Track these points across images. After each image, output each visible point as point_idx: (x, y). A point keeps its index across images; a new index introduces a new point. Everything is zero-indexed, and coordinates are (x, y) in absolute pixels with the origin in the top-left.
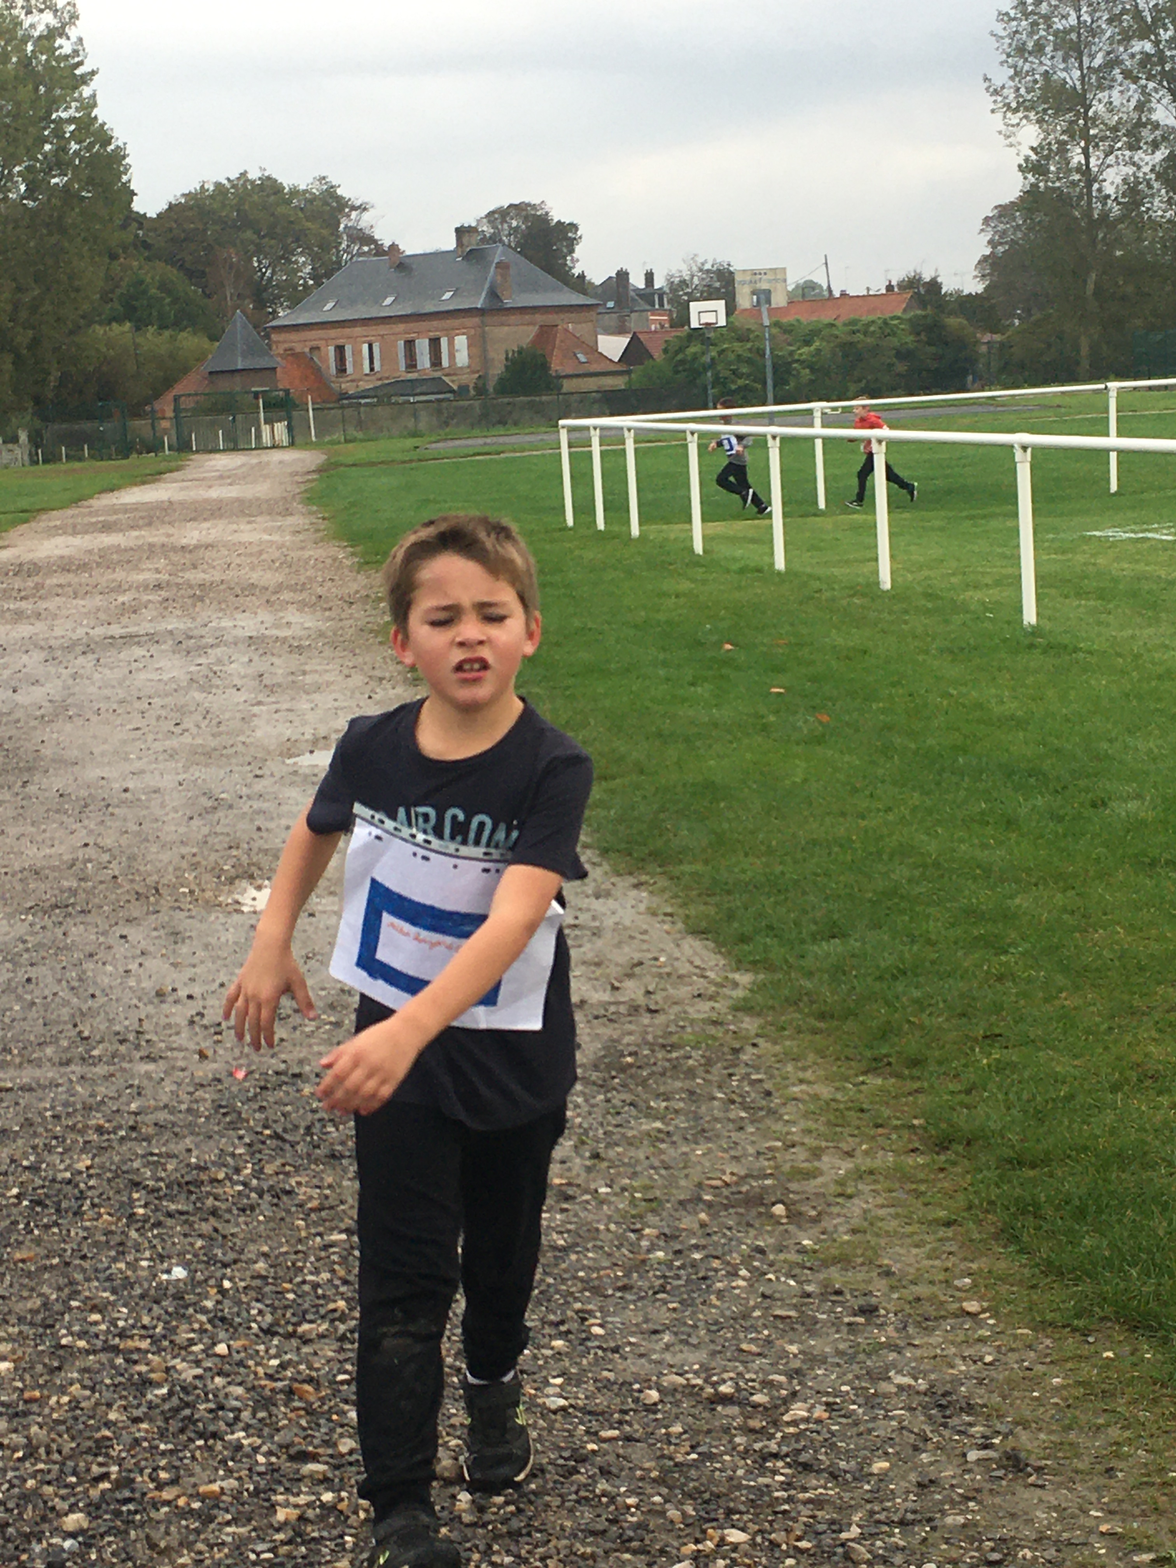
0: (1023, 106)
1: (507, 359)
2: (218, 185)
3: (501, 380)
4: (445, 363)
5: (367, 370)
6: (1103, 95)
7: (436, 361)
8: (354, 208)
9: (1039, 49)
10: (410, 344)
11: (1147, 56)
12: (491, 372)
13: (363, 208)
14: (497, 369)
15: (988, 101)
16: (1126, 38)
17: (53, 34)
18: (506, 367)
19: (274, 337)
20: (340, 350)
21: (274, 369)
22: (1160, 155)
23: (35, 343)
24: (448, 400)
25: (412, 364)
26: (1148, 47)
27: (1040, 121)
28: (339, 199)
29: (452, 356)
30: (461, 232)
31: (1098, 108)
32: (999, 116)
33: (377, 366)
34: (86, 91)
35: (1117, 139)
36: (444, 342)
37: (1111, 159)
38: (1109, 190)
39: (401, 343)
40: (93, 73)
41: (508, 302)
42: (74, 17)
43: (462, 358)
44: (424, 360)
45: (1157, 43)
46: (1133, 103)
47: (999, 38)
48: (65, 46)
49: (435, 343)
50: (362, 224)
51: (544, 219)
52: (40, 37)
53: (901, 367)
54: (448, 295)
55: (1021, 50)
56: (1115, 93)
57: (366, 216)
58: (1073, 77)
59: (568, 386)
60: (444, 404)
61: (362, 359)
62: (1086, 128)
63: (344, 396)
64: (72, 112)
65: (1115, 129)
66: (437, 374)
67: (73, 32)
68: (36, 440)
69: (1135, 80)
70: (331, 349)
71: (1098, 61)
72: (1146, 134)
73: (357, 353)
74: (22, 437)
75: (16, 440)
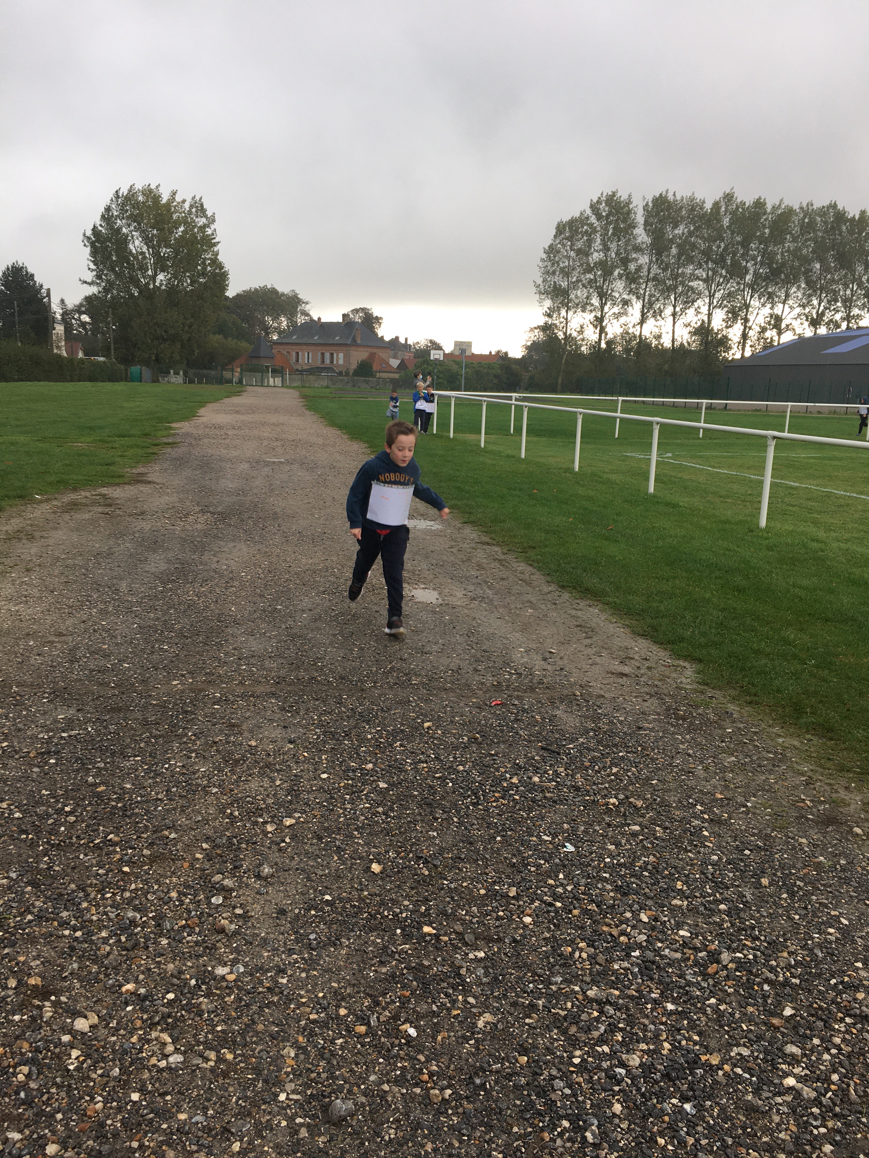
0: (546, 293)
1: (357, 363)
2: (256, 289)
3: (354, 371)
4: (335, 362)
5: (306, 362)
6: (574, 292)
7: (332, 361)
8: (303, 303)
9: (554, 273)
10: (323, 354)
11: (591, 280)
12: (351, 368)
13: (307, 303)
14: (354, 366)
15: (534, 290)
16: (584, 273)
17: (205, 226)
18: (357, 366)
20: (297, 353)
21: (274, 358)
23: (189, 339)
24: (335, 375)
25: (323, 362)
26: (592, 277)
27: (552, 299)
28: (298, 298)
29: (337, 361)
30: (344, 316)
31: (572, 296)
32: (538, 295)
33: (310, 361)
34: (216, 249)
35: (577, 308)
36: (335, 355)
39: (320, 353)
40: (218, 243)
41: (359, 343)
42: (214, 221)
43: (341, 362)
44: (327, 361)
45: (595, 276)
46: (585, 296)
47: (540, 267)
48: (209, 231)
49: (332, 355)
50: (306, 309)
51: (371, 315)
52: (200, 227)
53: (495, 381)
54: (337, 338)
55: (548, 273)
56: (579, 292)
57: (307, 306)
58: (564, 284)
59: (378, 375)
60: (334, 377)
61: (305, 358)
62: (568, 303)
63: (297, 370)
64: (210, 256)
65: (578, 304)
66: (332, 366)
67: (213, 227)
68: (185, 374)
70: (294, 353)
71: (574, 279)
73: (303, 355)
74: (181, 373)
75: (178, 374)
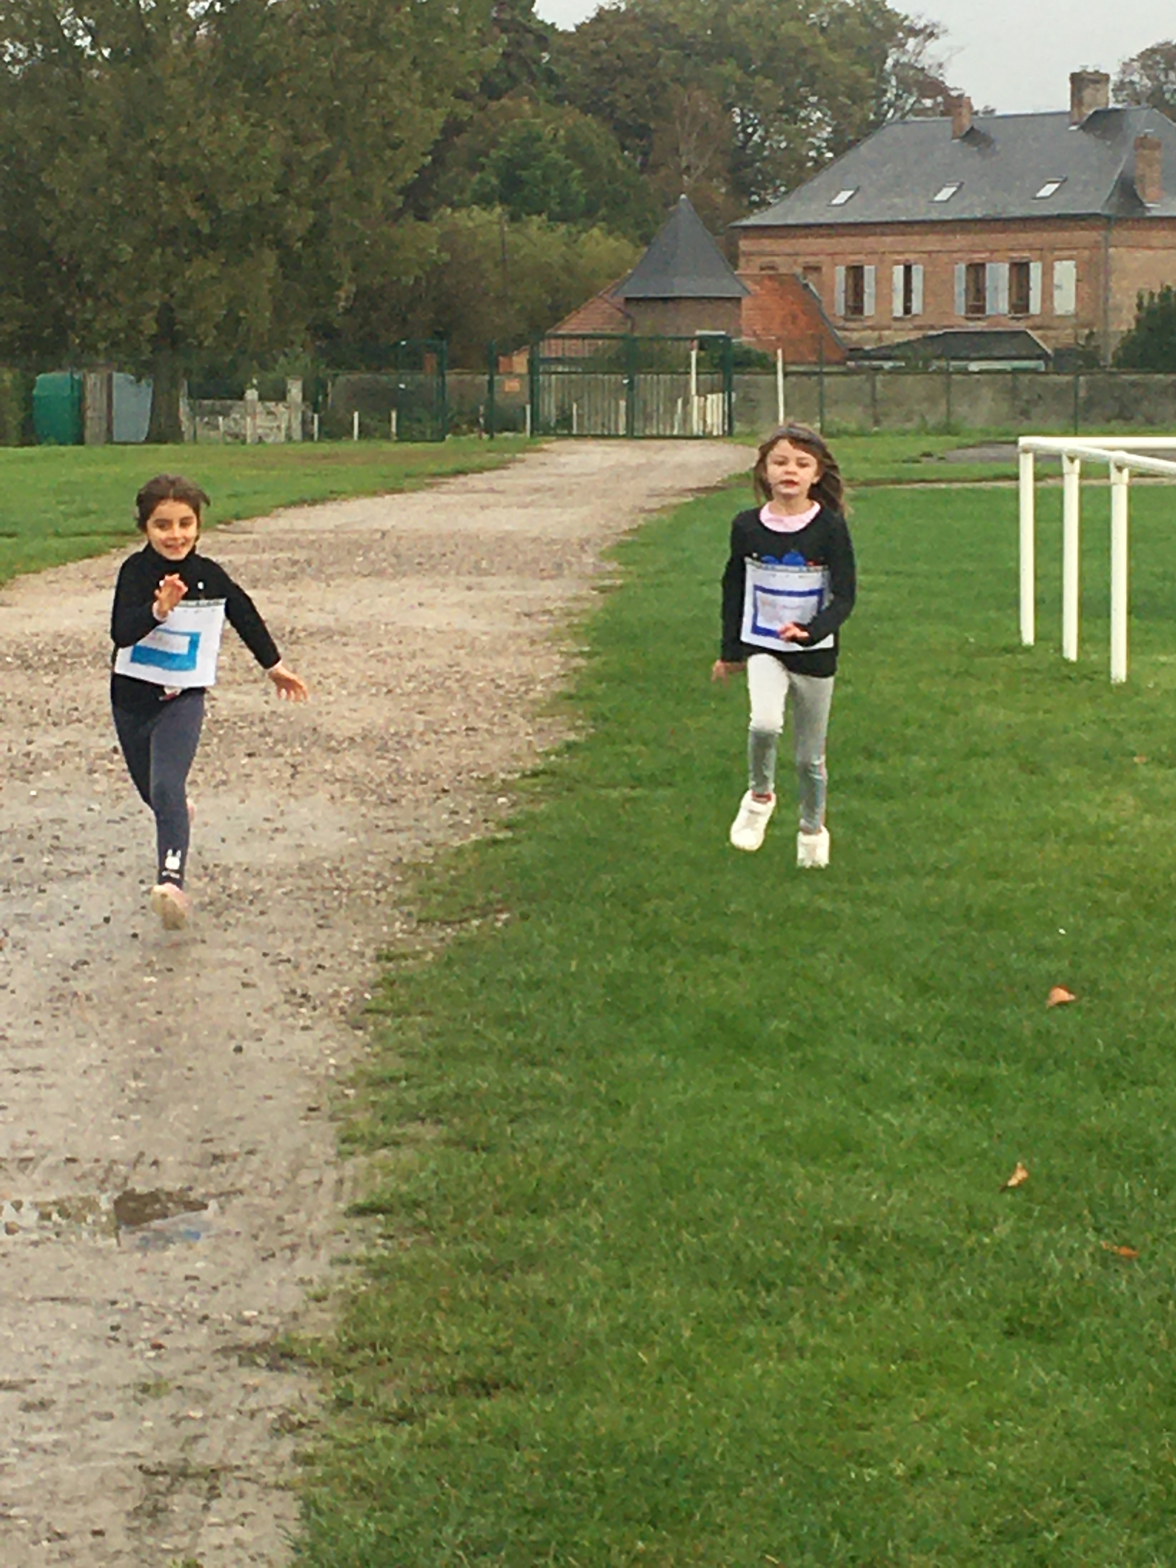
1: (1140, 306)
3: (1129, 343)
4: (1035, 307)
5: (899, 311)
7: (1020, 304)
8: (913, 32)
10: (976, 270)
12: (1113, 328)
13: (929, 33)
14: (1124, 320)
18: (1138, 320)
19: (744, 245)
20: (856, 273)
21: (739, 299)
23: (317, 232)
24: (1035, 371)
25: (977, 308)
28: (888, 16)
29: (1047, 295)
30: (1079, 81)
33: (916, 306)
36: (1036, 270)
39: (961, 268)
41: (1155, 209)
43: (1065, 300)
44: (999, 301)
49: (1020, 270)
50: (925, 61)
54: (1048, 190)
57: (932, 46)
60: (1025, 379)
61: (892, 290)
63: (856, 352)
66: (1020, 326)
70: (841, 272)
73: (884, 281)
74: (295, 391)
75: (281, 395)
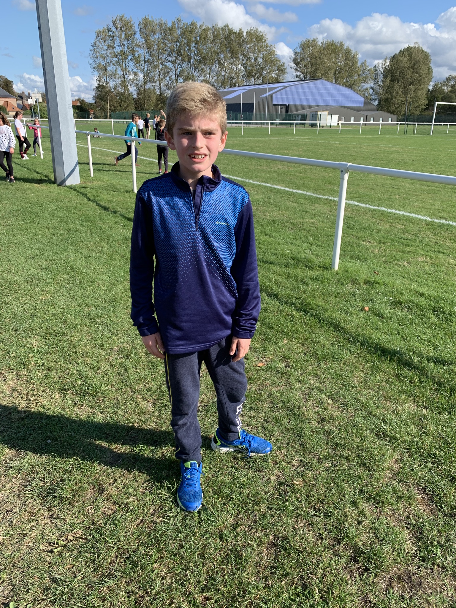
0: (95, 68)
6: (109, 68)
15: (89, 66)
16: (113, 58)
22: (120, 80)
26: (117, 60)
27: (98, 71)
32: (91, 69)
35: (112, 76)
37: (111, 80)
38: (111, 86)
46: (114, 70)
47: (90, 54)
51: (6, 79)
59: (10, 113)
65: (111, 74)
69: (115, 65)
72: (117, 76)
